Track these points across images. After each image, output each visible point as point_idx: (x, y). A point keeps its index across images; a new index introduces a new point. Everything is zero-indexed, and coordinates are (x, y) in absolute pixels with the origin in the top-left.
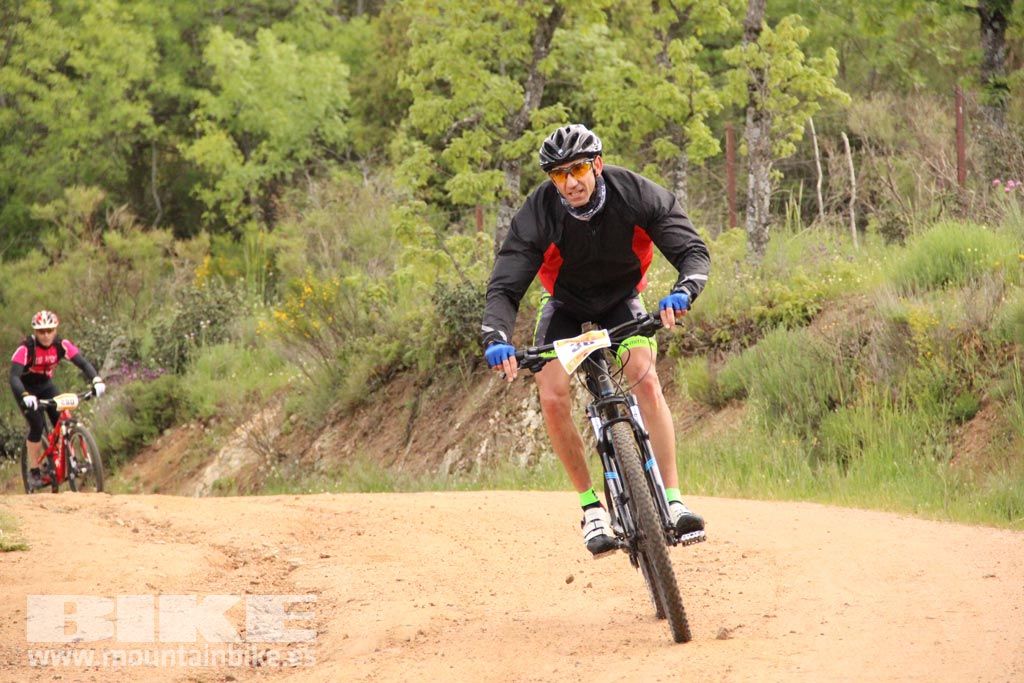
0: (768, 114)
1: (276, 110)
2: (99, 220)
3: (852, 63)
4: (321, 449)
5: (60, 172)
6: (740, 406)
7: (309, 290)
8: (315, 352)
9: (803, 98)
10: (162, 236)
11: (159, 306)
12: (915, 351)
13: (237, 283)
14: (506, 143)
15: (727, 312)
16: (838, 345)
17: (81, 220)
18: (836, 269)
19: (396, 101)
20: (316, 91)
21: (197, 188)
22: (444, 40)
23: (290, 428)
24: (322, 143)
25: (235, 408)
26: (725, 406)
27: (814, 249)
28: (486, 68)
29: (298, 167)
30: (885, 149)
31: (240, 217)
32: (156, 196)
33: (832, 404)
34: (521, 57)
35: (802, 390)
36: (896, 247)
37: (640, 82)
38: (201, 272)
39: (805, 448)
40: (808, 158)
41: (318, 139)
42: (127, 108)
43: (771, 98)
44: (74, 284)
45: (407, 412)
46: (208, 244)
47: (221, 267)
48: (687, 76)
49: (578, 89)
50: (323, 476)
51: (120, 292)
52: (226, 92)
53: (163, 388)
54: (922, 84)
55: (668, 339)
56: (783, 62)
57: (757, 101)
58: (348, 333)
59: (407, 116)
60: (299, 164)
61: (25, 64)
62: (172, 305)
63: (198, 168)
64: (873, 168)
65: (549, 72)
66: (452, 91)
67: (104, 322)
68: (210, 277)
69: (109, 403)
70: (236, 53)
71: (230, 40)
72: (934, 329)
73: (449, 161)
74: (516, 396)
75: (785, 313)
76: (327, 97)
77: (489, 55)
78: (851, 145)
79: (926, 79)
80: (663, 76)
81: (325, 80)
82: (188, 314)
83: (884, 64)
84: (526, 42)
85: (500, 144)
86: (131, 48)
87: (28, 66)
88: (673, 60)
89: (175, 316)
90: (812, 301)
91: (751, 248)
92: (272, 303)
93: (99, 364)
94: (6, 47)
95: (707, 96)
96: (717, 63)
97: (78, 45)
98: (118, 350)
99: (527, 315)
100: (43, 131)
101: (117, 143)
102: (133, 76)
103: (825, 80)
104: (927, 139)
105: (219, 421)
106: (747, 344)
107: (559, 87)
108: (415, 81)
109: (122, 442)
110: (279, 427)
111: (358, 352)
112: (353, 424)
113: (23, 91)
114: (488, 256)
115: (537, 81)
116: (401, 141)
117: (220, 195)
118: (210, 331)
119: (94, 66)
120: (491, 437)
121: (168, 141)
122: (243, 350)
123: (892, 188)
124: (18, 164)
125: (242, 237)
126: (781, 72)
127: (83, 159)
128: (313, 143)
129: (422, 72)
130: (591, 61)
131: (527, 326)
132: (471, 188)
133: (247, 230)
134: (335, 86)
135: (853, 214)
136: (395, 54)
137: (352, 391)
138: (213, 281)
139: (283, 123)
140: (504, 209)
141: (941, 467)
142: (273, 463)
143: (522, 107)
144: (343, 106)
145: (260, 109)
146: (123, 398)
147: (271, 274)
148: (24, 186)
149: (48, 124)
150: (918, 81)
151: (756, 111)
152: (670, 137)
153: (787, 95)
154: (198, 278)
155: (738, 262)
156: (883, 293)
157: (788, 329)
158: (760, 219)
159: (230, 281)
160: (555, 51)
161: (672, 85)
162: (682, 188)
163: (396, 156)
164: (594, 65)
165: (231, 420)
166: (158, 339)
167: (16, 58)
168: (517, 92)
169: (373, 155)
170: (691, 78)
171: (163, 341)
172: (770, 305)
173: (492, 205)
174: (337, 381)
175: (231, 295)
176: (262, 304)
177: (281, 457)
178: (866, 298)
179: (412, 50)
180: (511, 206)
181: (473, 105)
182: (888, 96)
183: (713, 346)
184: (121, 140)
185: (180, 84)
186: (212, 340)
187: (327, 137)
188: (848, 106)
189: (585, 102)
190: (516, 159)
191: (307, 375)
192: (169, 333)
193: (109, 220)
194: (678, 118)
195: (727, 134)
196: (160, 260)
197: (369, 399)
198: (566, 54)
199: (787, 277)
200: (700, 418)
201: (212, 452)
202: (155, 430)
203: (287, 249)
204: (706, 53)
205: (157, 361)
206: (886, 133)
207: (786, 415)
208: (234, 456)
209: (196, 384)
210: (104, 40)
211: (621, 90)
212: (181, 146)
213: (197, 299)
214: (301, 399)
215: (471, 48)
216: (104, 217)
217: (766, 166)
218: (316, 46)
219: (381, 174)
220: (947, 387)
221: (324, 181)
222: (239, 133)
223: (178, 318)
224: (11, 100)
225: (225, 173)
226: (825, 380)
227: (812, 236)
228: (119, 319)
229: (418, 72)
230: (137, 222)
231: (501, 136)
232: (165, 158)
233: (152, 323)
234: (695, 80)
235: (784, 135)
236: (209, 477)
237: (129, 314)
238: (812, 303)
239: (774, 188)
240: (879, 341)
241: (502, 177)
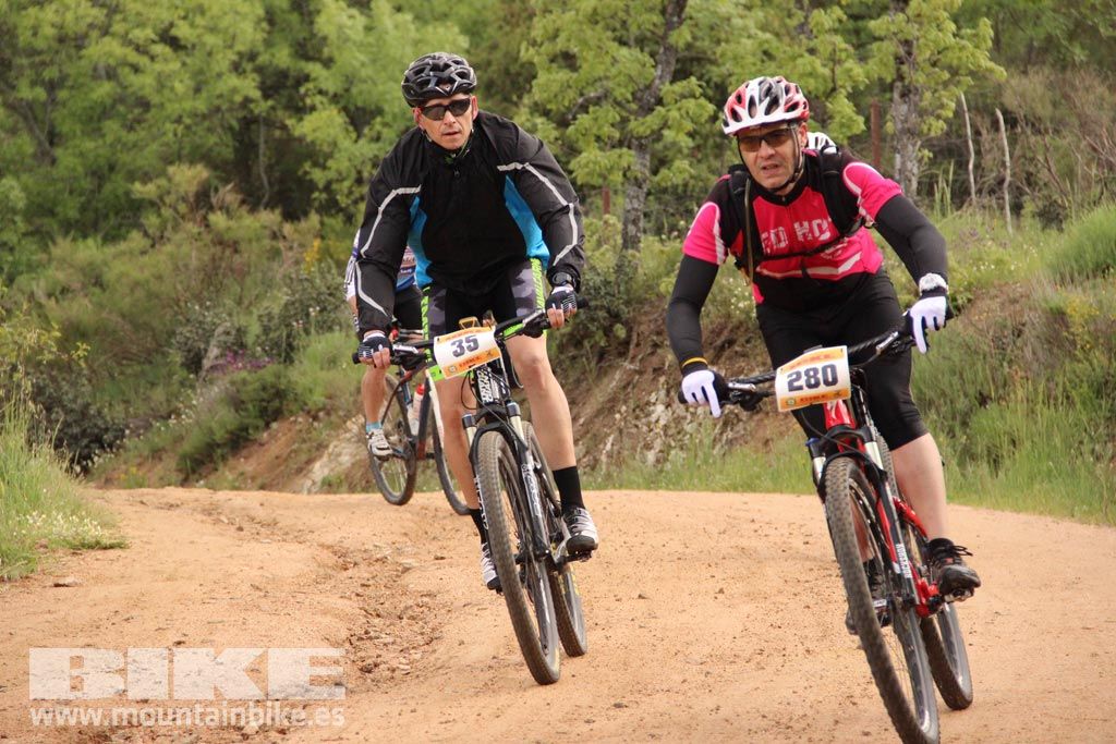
0: (917, 89)
2: (203, 200)
3: (1007, 35)
5: (164, 148)
9: (954, 72)
10: (270, 217)
11: (266, 292)
12: (1074, 343)
14: (636, 120)
16: (990, 337)
17: (184, 199)
18: (988, 256)
19: (519, 74)
21: (307, 166)
22: (570, 10)
25: (345, 400)
27: (965, 234)
28: (614, 39)
30: (1042, 127)
31: (353, 197)
32: (263, 175)
33: (983, 400)
34: (652, 28)
35: (951, 385)
36: (1054, 232)
37: (779, 55)
38: (310, 256)
39: (953, 447)
40: (959, 136)
42: (233, 81)
43: (920, 72)
44: (177, 268)
46: (318, 226)
47: (332, 250)
48: (830, 48)
49: (714, 62)
51: (225, 276)
52: (339, 64)
53: (270, 379)
54: (1082, 58)
56: (933, 33)
57: (906, 75)
59: (530, 91)
61: (127, 34)
62: (279, 290)
63: (307, 145)
64: (1030, 148)
65: (681, 44)
66: (578, 64)
67: (208, 308)
68: (320, 261)
69: (212, 393)
70: (349, 23)
71: (343, 10)
72: (1094, 319)
73: (574, 138)
74: (643, 390)
77: (618, 26)
78: (1006, 123)
79: (1087, 52)
80: (804, 48)
82: (296, 300)
83: (1042, 36)
84: (657, 12)
85: (629, 121)
86: (238, 18)
87: (130, 36)
88: (815, 31)
89: (283, 302)
90: (962, 289)
93: (203, 352)
94: (107, 15)
96: (863, 35)
97: (182, 14)
99: (657, 304)
100: (145, 105)
101: (222, 118)
102: (240, 47)
103: (978, 53)
104: (1087, 116)
105: (328, 414)
107: (692, 60)
108: (538, 54)
109: (226, 436)
113: (125, 63)
114: (615, 241)
115: (668, 53)
116: (523, 118)
117: (331, 175)
118: (320, 318)
119: (199, 36)
120: (617, 433)
121: (276, 116)
123: (1049, 170)
125: (354, 219)
126: (931, 44)
127: (188, 136)
129: (546, 44)
130: (726, 32)
131: (656, 315)
132: (597, 168)
135: (1007, 197)
136: (518, 25)
138: (323, 265)
140: (632, 190)
141: (1100, 468)
143: (653, 81)
145: (375, 84)
146: (226, 388)
148: (124, 164)
149: (150, 98)
150: (1079, 54)
151: (903, 86)
153: (937, 69)
154: (307, 262)
156: (1039, 282)
159: (340, 265)
160: (689, 22)
161: (814, 58)
164: (731, 38)
165: (341, 413)
166: (264, 326)
167: (118, 27)
168: (648, 65)
170: (834, 50)
171: (270, 329)
173: (620, 187)
178: (1021, 287)
179: (536, 19)
180: (640, 187)
181: (600, 79)
182: (1047, 70)
184: (227, 116)
185: (290, 55)
186: (322, 328)
188: (1003, 80)
189: (719, 76)
190: (646, 137)
192: (276, 321)
193: (214, 200)
194: (820, 94)
195: (872, 110)
196: (267, 243)
198: (701, 26)
201: (321, 447)
202: (261, 423)
204: (851, 25)
205: (263, 349)
206: (1044, 111)
207: (933, 411)
208: (345, 451)
210: (210, 8)
211: (759, 63)
212: (289, 122)
213: (306, 284)
215: (599, 18)
216: (209, 197)
217: (914, 145)
218: (433, 16)
220: (1107, 382)
222: (352, 108)
223: (286, 305)
224: (112, 73)
225: (336, 151)
226: (976, 373)
227: (963, 220)
228: (224, 305)
229: (542, 44)
230: (243, 202)
231: (630, 112)
232: (273, 135)
233: (258, 309)
234: (838, 53)
235: (933, 111)
236: (318, 473)
237: (234, 301)
238: (961, 292)
239: (922, 169)
240: (1034, 333)
241: (630, 155)
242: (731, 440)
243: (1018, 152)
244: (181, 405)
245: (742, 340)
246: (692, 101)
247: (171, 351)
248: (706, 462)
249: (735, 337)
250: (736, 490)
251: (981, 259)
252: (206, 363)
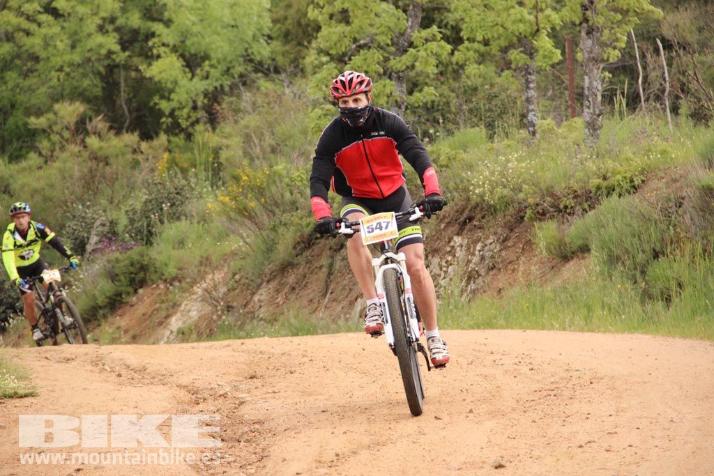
0: (598, 28)
1: (215, 36)
2: (81, 127)
4: (259, 301)
5: (51, 90)
6: (583, 258)
7: (246, 178)
8: (253, 227)
9: (625, 13)
10: (131, 138)
11: (131, 192)
13: (190, 173)
14: (394, 59)
15: (571, 185)
16: (659, 208)
17: (67, 128)
18: (655, 148)
19: (308, 25)
20: (245, 21)
21: (156, 99)
23: (236, 285)
24: (251, 61)
25: (192, 271)
26: (572, 258)
27: (638, 133)
29: (233, 80)
30: (691, 49)
31: (190, 120)
32: (124, 106)
33: (656, 255)
35: (632, 244)
36: (703, 128)
38: (162, 165)
39: (636, 290)
41: (248, 58)
42: (99, 39)
43: (600, 16)
44: (64, 178)
45: (325, 270)
46: (166, 143)
47: (177, 160)
49: (449, 11)
50: (262, 322)
51: (99, 184)
52: (176, 24)
53: (136, 257)
55: (526, 207)
57: (589, 18)
58: (277, 211)
59: (316, 39)
60: (234, 78)
61: (20, 7)
62: (140, 191)
63: (156, 83)
64: (682, 65)
66: (351, 19)
67: (88, 207)
68: (169, 169)
69: (95, 269)
75: (616, 183)
76: (254, 25)
78: (664, 48)
81: (252, 12)
82: (153, 199)
85: (389, 60)
87: (22, 9)
89: (143, 200)
90: (637, 173)
91: (589, 134)
92: (218, 188)
93: (86, 240)
95: (550, 16)
98: (100, 229)
100: (36, 59)
101: (93, 66)
102: (103, 14)
105: (180, 281)
106: (587, 208)
107: (434, 9)
108: (321, 14)
109: (107, 300)
110: (227, 284)
111: (285, 225)
112: (283, 281)
113: (19, 29)
115: (415, 9)
116: (313, 58)
117: (174, 104)
118: (171, 211)
119: (72, 7)
121: (132, 62)
122: (197, 225)
123: (698, 81)
124: (17, 86)
125: (192, 137)
127: (67, 80)
128: (245, 62)
129: (327, 6)
133: (195, 131)
134: (260, 16)
135: (667, 103)
137: (282, 256)
138: (171, 172)
139: (220, 46)
142: (223, 313)
143: (406, 30)
144: (266, 31)
145: (203, 37)
146: (105, 266)
147: (216, 165)
148: (23, 102)
149: (39, 54)
151: (589, 26)
152: (522, 49)
153: (612, 13)
154: (160, 170)
155: (578, 145)
156: (693, 166)
157: (620, 196)
158: (594, 111)
159: (184, 171)
161: (522, 8)
162: (532, 89)
163: (309, 69)
165: (188, 280)
166: (131, 218)
167: (13, 3)
168: (401, 18)
169: (291, 70)
170: (537, 2)
171: (135, 220)
172: (605, 178)
174: (270, 249)
175: (186, 183)
176: (210, 189)
177: (229, 308)
178: (680, 170)
180: (400, 108)
182: (693, 7)
183: (561, 211)
184: (96, 64)
185: (140, 18)
186: (172, 218)
187: (255, 56)
188: (660, 18)
189: (453, 20)
190: (402, 71)
191: (247, 243)
192: (138, 214)
193: (89, 127)
194: (528, 35)
195: (567, 44)
196: (129, 157)
197: (295, 261)
199: (618, 156)
200: (553, 268)
201: (175, 305)
202: (131, 290)
203: (227, 147)
205: (131, 236)
206: (692, 38)
207: (620, 264)
208: (193, 308)
209: (162, 253)
211: (482, 14)
212: (142, 67)
213: (159, 187)
214: (243, 262)
216: (85, 124)
217: (598, 69)
219: (298, 83)
221: (254, 91)
222: (187, 55)
223: (145, 203)
224: (10, 36)
225: (177, 87)
226: (650, 235)
227: (636, 122)
228: (100, 204)
229: (324, 6)
230: (111, 128)
231: (390, 53)
232: (130, 75)
233: (126, 206)
234: (539, 4)
235: (611, 44)
236: (174, 325)
237: (108, 200)
238: (637, 175)
239: (604, 85)
240: (691, 204)
241: (392, 85)
242: (474, 290)
243: (674, 70)
244: (72, 279)
245: (479, 216)
246: (435, 43)
247: (63, 239)
248: (456, 307)
249: (474, 214)
250: (479, 328)
251: (650, 150)
252: (89, 248)
